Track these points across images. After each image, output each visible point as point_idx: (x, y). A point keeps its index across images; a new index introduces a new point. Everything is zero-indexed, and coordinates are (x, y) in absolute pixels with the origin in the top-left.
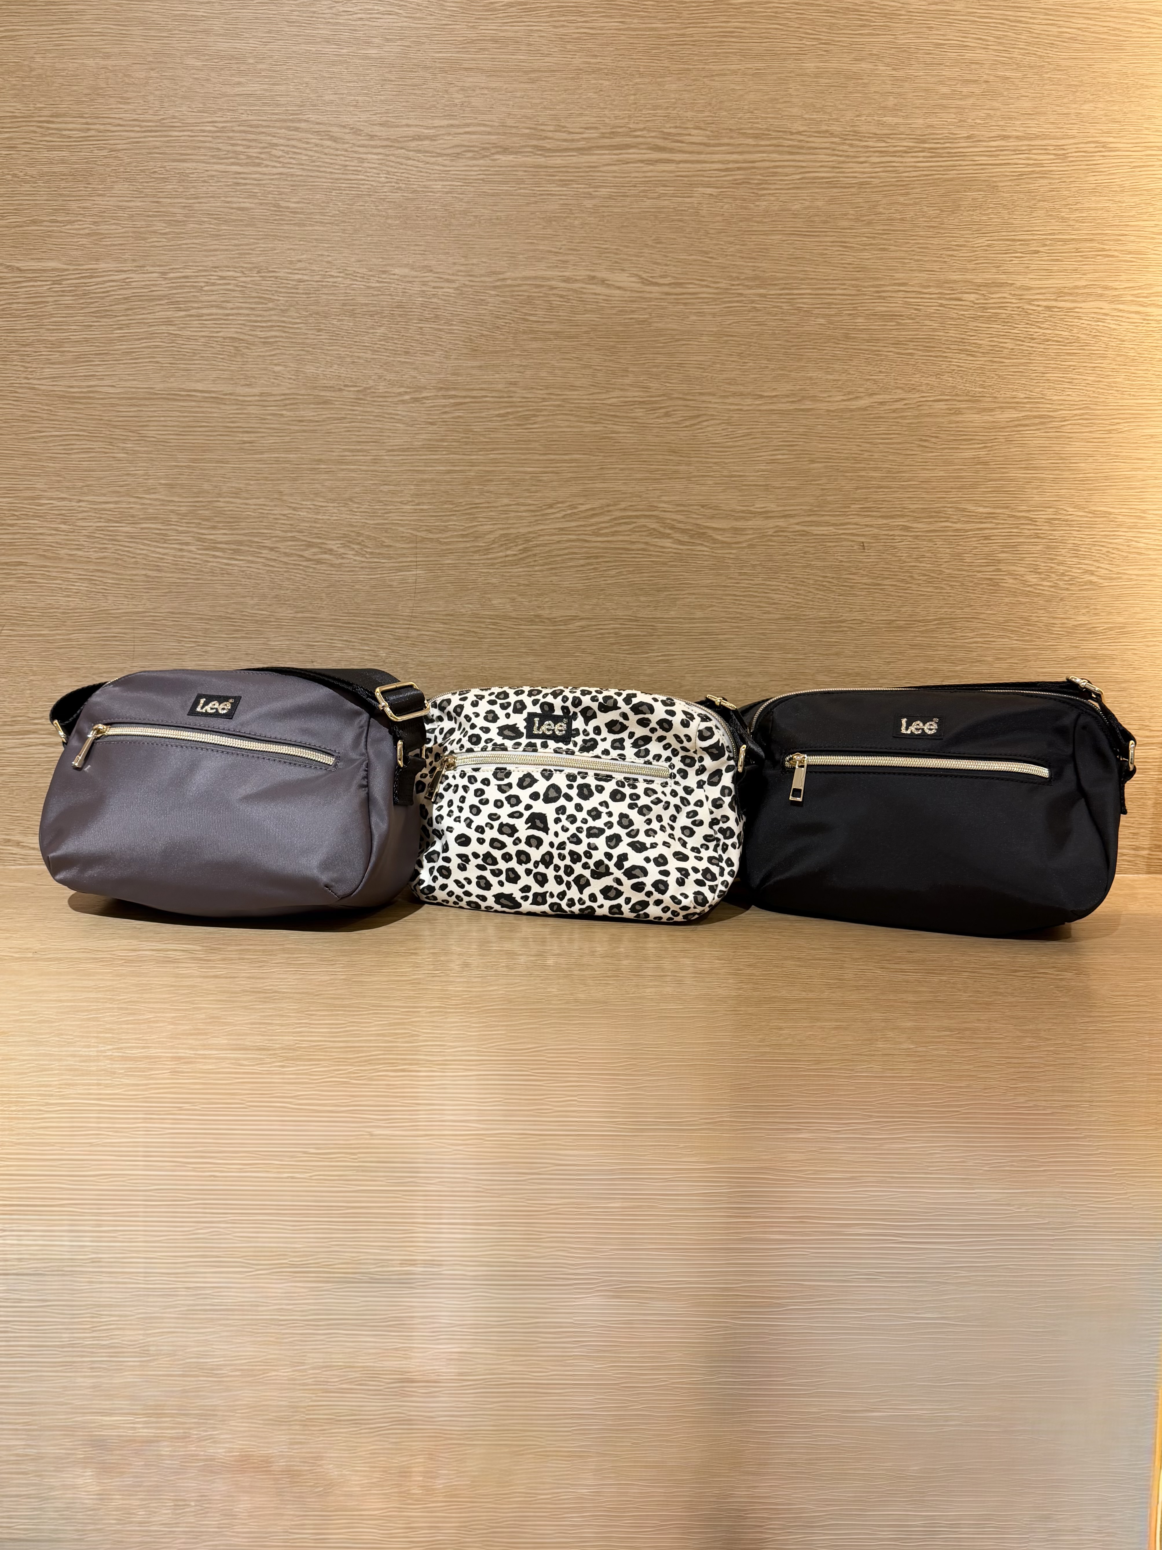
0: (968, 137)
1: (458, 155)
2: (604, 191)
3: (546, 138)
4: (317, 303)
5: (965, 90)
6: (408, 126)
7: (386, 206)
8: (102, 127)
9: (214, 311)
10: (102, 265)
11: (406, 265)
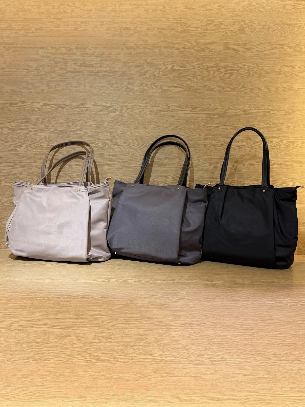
0: (251, 109)
1: (153, 112)
2: (181, 118)
3: (170, 109)
4: (125, 138)
5: (250, 101)
6: (144, 106)
7: (139, 120)
8: (85, 105)
9: (105, 139)
10: (83, 130)
11: (142, 131)
